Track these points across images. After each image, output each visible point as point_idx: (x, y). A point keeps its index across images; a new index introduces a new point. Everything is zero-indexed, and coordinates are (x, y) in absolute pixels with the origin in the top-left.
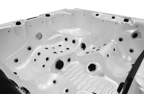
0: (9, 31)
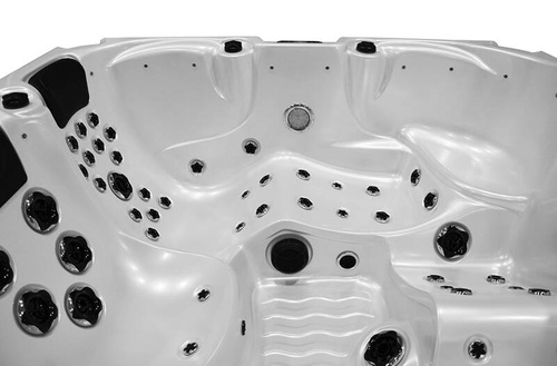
0: (194, 62)
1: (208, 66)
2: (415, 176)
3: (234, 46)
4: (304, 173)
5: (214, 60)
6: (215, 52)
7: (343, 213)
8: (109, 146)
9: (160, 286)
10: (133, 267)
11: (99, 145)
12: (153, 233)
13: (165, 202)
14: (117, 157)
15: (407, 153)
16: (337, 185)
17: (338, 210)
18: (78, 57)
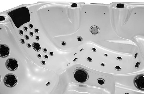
0: (62, 10)
1: (67, 11)
2: (136, 55)
3: (74, 5)
4: (94, 49)
5: (68, 9)
6: (69, 7)
7: (103, 65)
8: (35, 34)
9: (34, 78)
10: (28, 70)
11: (32, 34)
12: (43, 62)
13: (52, 53)
14: (38, 38)
15: (135, 46)
16: (106, 55)
17: (101, 63)
18: (28, 7)
